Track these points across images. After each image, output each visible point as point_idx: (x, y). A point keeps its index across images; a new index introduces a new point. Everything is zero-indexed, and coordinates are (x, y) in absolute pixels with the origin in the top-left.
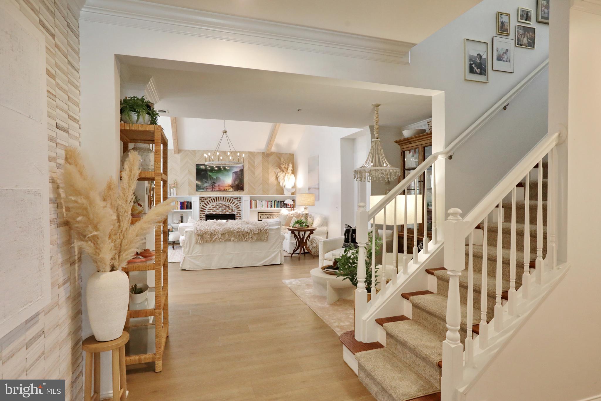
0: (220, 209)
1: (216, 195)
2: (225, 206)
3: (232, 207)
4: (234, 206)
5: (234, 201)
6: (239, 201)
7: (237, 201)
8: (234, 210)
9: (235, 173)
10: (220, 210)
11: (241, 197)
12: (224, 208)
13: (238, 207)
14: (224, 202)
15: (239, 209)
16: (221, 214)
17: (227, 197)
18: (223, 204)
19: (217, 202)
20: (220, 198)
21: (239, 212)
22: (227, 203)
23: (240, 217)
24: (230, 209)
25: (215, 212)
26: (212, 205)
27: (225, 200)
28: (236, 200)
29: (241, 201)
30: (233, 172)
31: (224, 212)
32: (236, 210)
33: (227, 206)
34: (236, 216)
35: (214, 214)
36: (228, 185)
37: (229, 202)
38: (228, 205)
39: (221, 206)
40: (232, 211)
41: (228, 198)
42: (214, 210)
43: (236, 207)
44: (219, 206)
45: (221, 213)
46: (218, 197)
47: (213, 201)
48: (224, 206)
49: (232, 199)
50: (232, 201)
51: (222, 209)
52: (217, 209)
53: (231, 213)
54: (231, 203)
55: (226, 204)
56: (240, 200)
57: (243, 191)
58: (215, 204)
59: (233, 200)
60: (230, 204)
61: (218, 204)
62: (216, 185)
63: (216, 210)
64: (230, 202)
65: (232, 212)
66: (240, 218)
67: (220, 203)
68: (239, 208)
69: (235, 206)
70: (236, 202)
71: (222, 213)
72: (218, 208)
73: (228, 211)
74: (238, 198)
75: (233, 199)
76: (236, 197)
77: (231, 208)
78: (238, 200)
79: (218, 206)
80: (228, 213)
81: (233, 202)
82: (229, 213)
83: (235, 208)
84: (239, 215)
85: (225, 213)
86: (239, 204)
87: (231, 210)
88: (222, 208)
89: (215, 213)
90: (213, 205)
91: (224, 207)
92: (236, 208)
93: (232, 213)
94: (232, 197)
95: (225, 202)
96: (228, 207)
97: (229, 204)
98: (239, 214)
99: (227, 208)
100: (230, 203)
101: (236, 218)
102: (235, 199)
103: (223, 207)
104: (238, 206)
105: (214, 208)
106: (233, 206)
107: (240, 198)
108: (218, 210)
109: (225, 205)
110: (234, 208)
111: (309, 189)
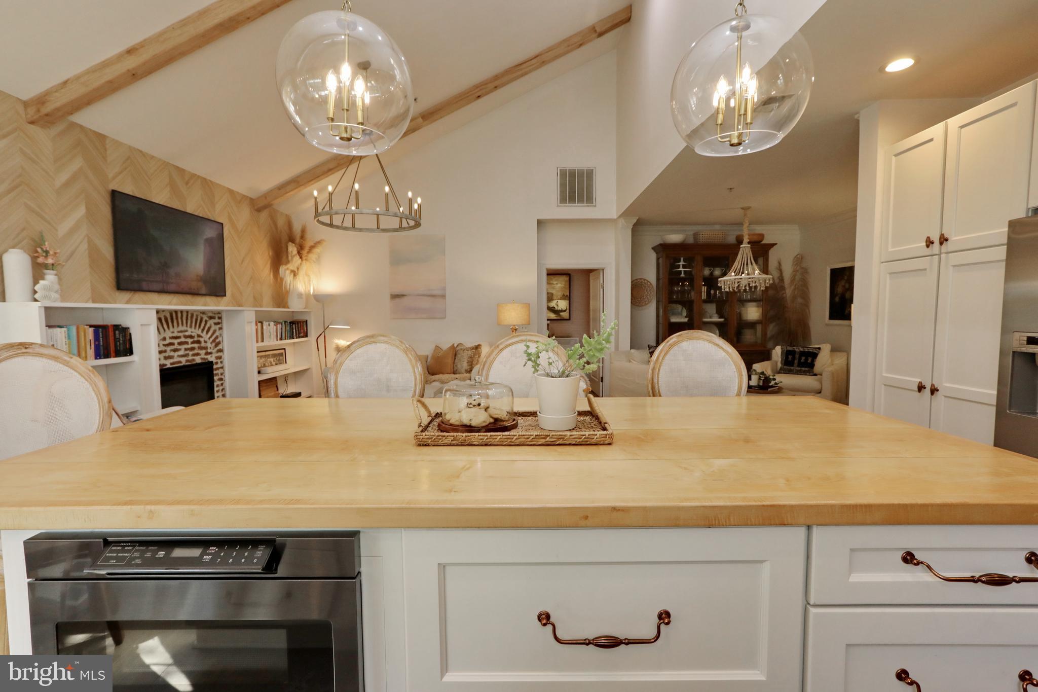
0: (180, 350)
1: (170, 304)
2: (192, 340)
3: (205, 342)
4: (209, 338)
5: (208, 325)
6: (219, 323)
7: (215, 324)
8: (209, 351)
9: (209, 241)
10: (181, 353)
11: (222, 310)
12: (190, 346)
13: (217, 341)
14: (189, 329)
15: (218, 348)
16: (184, 366)
17: (195, 311)
18: (187, 334)
19: (173, 327)
20: (179, 315)
21: (220, 354)
22: (195, 331)
23: (222, 368)
24: (201, 348)
25: (172, 361)
26: (162, 337)
27: (191, 322)
28: (211, 322)
29: (222, 323)
30: (205, 237)
31: (190, 358)
32: (213, 349)
33: (196, 339)
34: (215, 367)
35: (169, 366)
36: (197, 276)
37: (200, 327)
38: (199, 336)
39: (183, 340)
40: (207, 353)
41: (197, 316)
42: (167, 354)
43: (214, 341)
44: (179, 340)
45: (183, 360)
46: (176, 312)
47: (165, 326)
48: (190, 340)
49: (205, 318)
50: (205, 325)
51: (186, 349)
52: (175, 350)
53: (204, 359)
54: (203, 330)
55: (193, 334)
56: (220, 321)
57: (225, 296)
58: (168, 334)
59: (206, 321)
60: (201, 334)
61: (175, 334)
62: (172, 272)
63: (172, 354)
64: (202, 327)
65: (206, 357)
66: (220, 371)
67: (181, 332)
68: (219, 343)
69: (211, 340)
70: (214, 327)
71: (187, 361)
72: (176, 346)
73: (198, 354)
74: (217, 316)
75: (207, 319)
76: (212, 311)
77: (203, 344)
78: (217, 320)
79: (176, 341)
80: (198, 360)
81: (206, 328)
82: (202, 359)
83: (211, 343)
84: (219, 365)
85: (194, 360)
86: (217, 333)
87: (203, 352)
88: (186, 346)
89: (172, 364)
90: (164, 339)
91: (190, 343)
92: (214, 344)
93: (207, 359)
94: (203, 313)
95: (191, 327)
96: (199, 342)
97: (199, 332)
98: (219, 361)
99: (196, 345)
100: (200, 330)
101: (215, 372)
102: (211, 318)
103: (187, 343)
104: (217, 337)
105: (169, 349)
106: (207, 339)
107: (220, 315)
108: (176, 354)
109: (191, 337)
110: (209, 345)
111: (395, 297)
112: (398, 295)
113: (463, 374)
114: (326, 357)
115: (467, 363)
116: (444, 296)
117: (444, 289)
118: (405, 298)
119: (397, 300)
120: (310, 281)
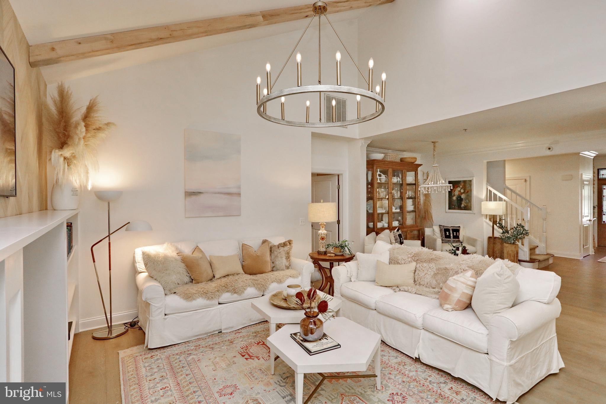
57: (15, 195)
111: (190, 194)
112: (194, 192)
113: (283, 270)
114: (110, 269)
115: (286, 258)
116: (239, 194)
117: (239, 187)
118: (202, 195)
119: (194, 198)
120: (87, 173)
